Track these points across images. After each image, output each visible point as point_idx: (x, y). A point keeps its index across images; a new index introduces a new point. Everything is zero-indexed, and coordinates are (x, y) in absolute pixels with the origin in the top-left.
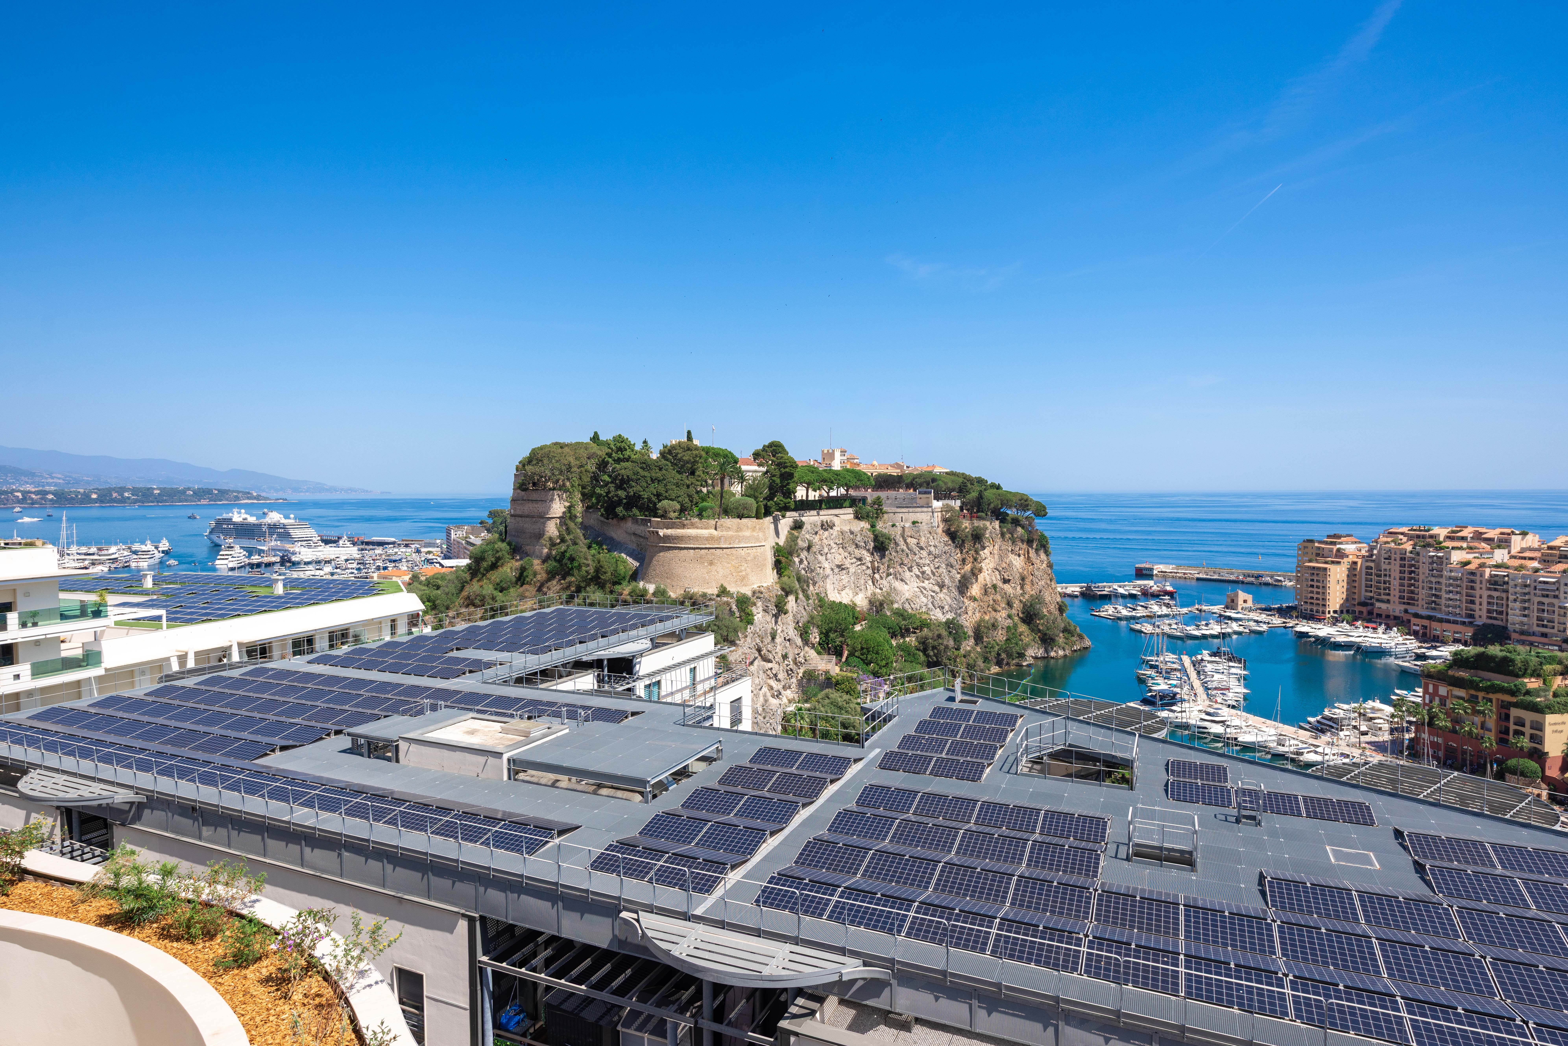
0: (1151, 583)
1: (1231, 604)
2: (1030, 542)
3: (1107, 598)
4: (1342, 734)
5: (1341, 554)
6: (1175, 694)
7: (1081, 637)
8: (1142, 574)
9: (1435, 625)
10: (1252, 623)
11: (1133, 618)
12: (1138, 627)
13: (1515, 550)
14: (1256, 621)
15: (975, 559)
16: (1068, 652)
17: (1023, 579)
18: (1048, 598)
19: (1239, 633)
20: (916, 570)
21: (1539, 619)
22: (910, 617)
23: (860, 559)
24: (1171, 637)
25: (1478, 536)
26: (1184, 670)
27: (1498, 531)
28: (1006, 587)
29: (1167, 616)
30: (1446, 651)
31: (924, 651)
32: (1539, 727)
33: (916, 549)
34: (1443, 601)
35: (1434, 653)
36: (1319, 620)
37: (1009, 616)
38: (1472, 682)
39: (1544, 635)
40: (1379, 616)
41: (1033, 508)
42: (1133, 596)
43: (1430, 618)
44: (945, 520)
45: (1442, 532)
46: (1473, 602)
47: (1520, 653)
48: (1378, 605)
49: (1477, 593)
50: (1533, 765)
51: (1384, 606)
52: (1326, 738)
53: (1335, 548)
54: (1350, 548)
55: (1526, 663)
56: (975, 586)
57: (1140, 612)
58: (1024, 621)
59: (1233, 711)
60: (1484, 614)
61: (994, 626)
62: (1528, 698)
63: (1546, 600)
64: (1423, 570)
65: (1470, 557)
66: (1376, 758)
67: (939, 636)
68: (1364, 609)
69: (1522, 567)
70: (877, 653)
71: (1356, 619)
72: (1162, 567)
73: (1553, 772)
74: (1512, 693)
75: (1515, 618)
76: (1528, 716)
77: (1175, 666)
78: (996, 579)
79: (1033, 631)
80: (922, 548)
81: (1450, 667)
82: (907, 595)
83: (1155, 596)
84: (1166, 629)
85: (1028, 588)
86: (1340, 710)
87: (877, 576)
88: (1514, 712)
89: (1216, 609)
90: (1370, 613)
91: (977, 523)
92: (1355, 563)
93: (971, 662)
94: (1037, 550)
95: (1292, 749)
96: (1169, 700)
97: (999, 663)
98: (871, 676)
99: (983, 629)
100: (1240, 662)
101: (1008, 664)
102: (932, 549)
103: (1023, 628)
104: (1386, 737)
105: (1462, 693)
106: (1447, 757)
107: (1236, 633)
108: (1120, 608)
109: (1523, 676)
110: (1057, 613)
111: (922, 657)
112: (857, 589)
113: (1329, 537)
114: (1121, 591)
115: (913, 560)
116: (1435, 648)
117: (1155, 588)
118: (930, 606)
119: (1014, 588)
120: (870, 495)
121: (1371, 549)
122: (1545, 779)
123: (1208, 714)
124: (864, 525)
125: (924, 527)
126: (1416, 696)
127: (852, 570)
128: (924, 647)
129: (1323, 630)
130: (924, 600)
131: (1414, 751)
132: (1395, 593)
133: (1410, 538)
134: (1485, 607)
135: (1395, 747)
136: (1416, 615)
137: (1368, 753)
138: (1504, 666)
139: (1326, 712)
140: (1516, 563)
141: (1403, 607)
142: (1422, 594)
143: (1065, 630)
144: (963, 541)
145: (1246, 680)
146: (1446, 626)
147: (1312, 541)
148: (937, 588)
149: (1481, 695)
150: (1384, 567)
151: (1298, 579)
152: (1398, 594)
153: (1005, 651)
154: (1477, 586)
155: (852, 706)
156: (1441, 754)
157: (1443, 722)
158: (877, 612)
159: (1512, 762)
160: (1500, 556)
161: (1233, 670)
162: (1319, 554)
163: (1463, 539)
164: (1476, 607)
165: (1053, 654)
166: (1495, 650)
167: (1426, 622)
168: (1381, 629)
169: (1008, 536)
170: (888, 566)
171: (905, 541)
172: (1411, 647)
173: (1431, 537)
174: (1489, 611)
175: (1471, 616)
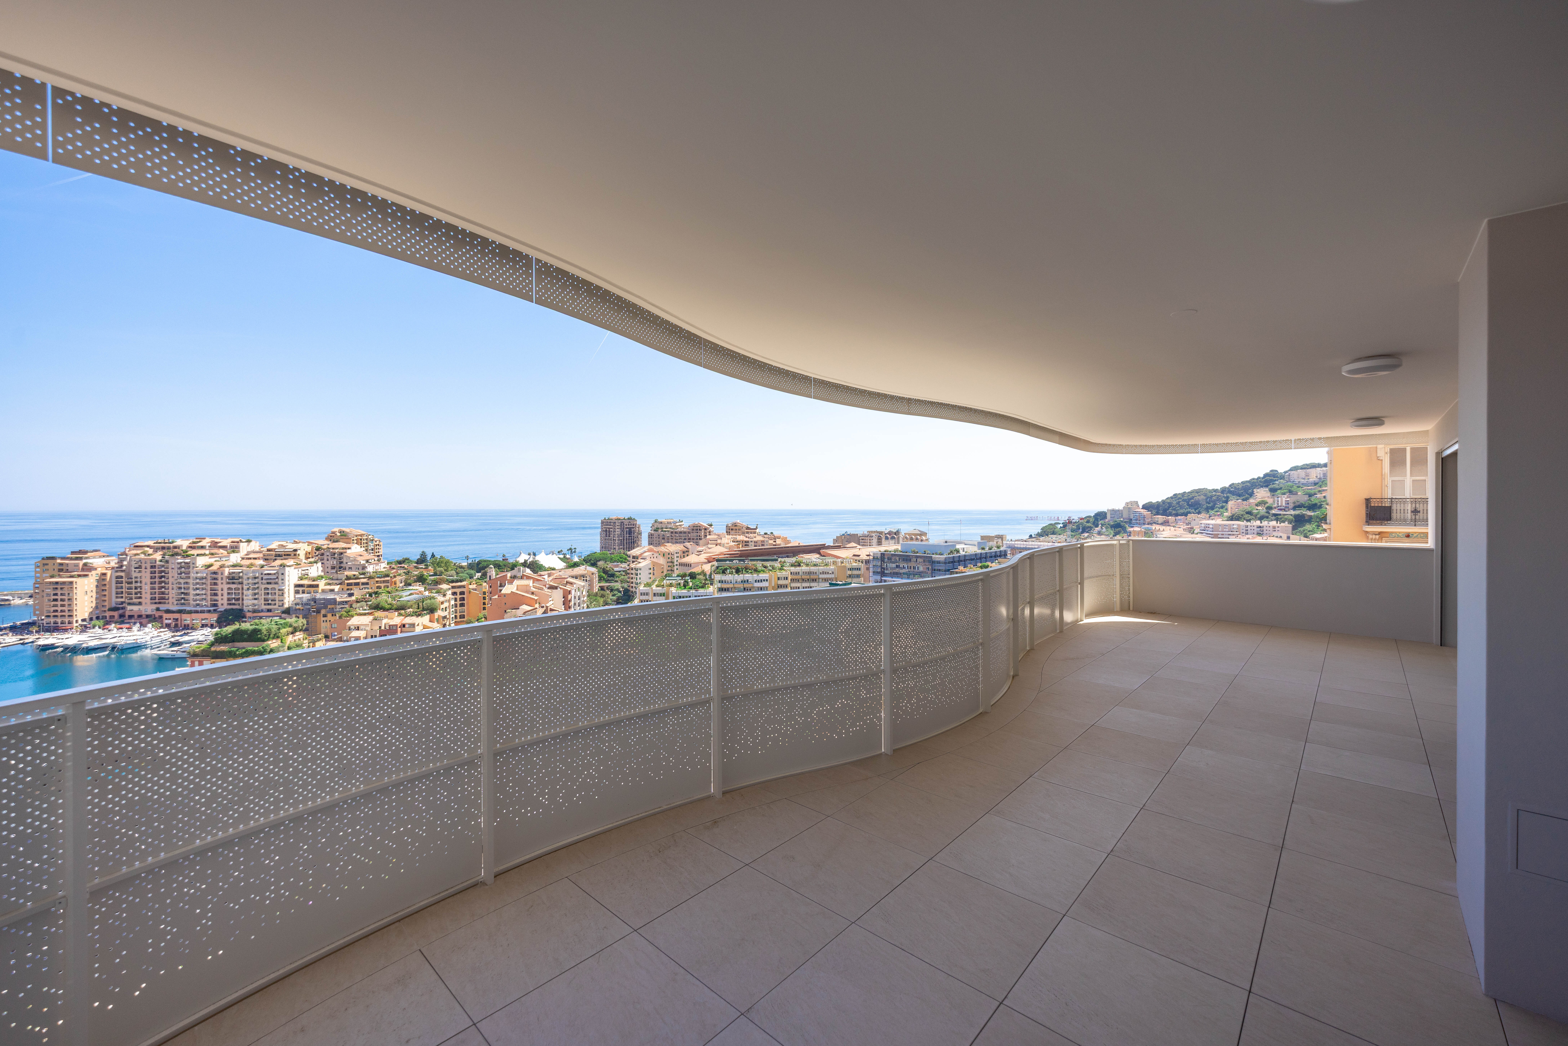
5: (88, 568)
9: (184, 616)
13: (244, 554)
21: (266, 600)
25: (214, 545)
27: (230, 540)
30: (197, 635)
34: (191, 597)
35: (186, 638)
36: (65, 630)
38: (230, 652)
39: (269, 611)
40: (131, 617)
43: (180, 612)
45: (184, 544)
46: (216, 595)
47: (260, 625)
48: (129, 608)
49: (219, 587)
51: (135, 608)
53: (81, 563)
54: (97, 562)
55: (268, 630)
60: (225, 602)
63: (270, 586)
64: (173, 575)
65: (212, 560)
68: (116, 614)
69: (250, 565)
71: (108, 623)
75: (248, 602)
81: (211, 645)
90: (122, 616)
92: (104, 574)
109: (268, 640)
113: (73, 553)
116: (185, 634)
121: (121, 561)
129: (72, 639)
132: (146, 596)
133: (157, 549)
134: (226, 597)
136: (168, 611)
138: (253, 636)
140: (248, 562)
141: (154, 607)
142: (172, 594)
146: (194, 615)
147: (53, 558)
150: (134, 575)
151: (36, 596)
152: (149, 596)
154: (219, 582)
160: (235, 558)
162: (63, 570)
163: (202, 547)
164: (219, 598)
166: (241, 626)
167: (177, 616)
168: (136, 628)
172: (166, 637)
173: (175, 547)
174: (229, 599)
175: (215, 605)
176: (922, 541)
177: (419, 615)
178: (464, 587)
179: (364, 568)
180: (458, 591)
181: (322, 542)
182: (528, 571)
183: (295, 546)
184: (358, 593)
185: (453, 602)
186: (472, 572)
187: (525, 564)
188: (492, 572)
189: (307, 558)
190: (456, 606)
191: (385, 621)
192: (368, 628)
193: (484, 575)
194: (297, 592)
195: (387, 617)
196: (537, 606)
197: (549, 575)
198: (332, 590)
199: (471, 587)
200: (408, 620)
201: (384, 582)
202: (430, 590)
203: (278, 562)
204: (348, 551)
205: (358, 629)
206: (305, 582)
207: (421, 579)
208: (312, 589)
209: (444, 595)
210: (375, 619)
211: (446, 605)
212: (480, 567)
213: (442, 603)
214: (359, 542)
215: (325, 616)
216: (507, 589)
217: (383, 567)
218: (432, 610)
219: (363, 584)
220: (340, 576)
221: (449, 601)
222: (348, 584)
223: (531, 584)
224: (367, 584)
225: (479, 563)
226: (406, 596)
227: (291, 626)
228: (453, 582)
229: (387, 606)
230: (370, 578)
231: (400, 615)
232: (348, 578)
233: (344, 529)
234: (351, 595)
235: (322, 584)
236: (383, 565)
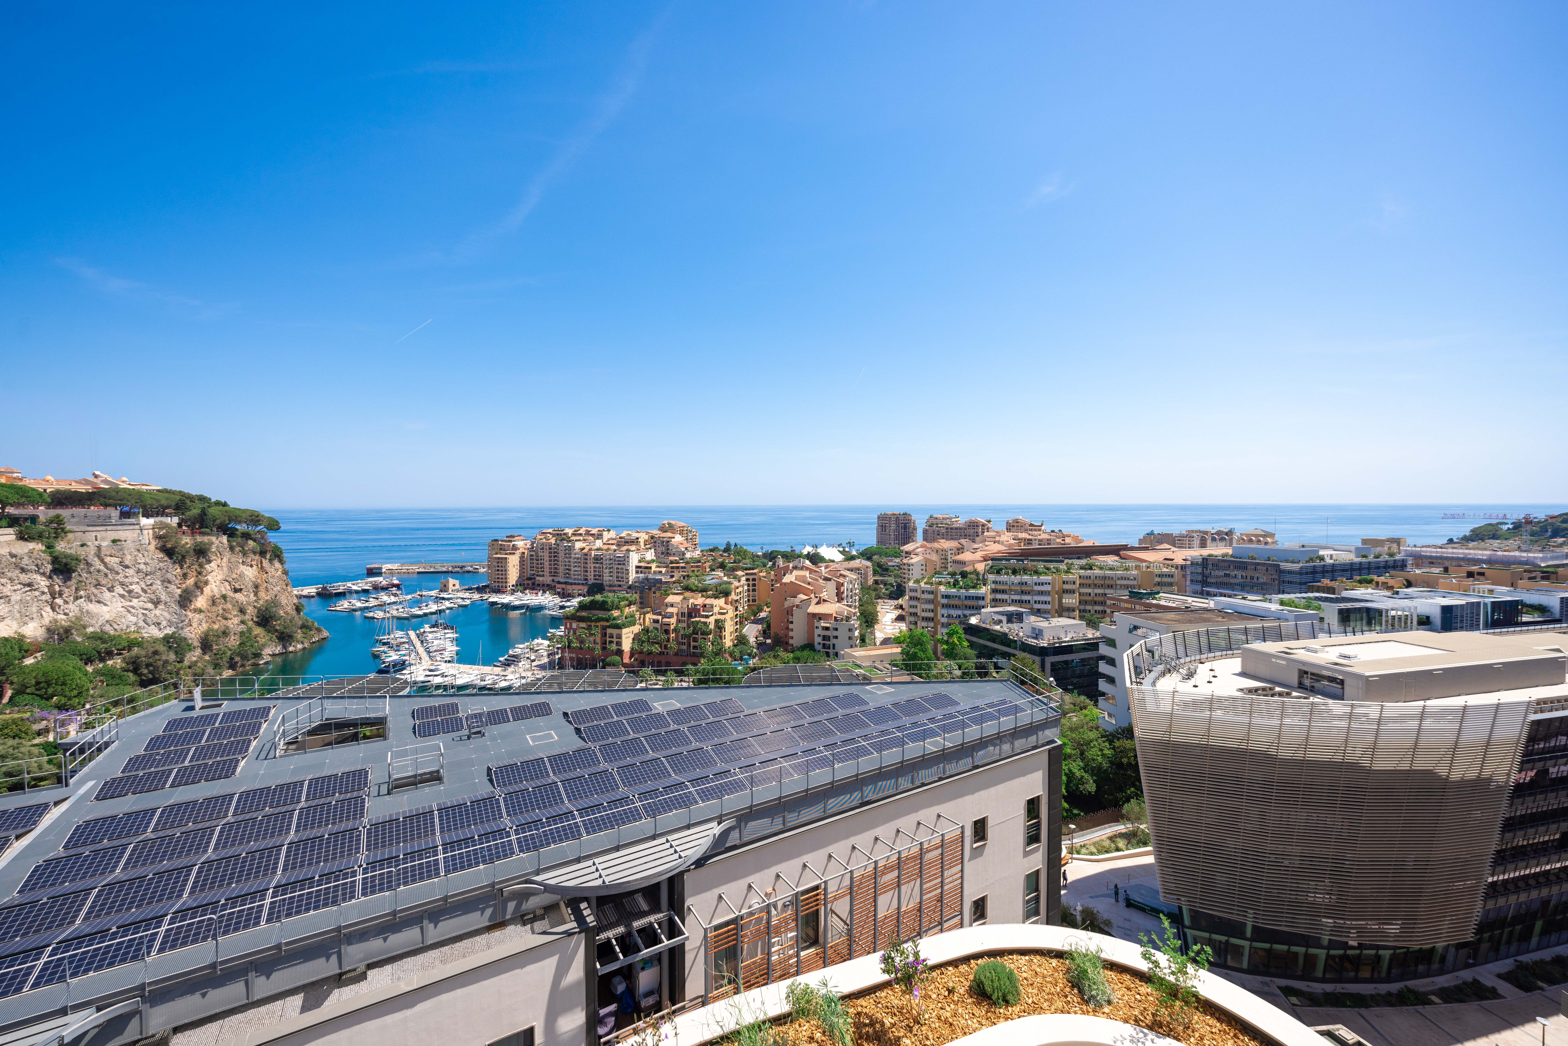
0: (380, 579)
1: (444, 589)
2: (262, 553)
3: (342, 595)
4: (520, 664)
5: (515, 548)
6: (404, 661)
7: (319, 630)
8: (371, 573)
9: (569, 587)
10: (459, 600)
11: (367, 608)
12: (371, 614)
13: (605, 540)
14: (462, 598)
15: (200, 573)
16: (306, 645)
17: (257, 587)
18: (284, 600)
19: (451, 608)
20: (119, 590)
21: (617, 577)
22: (112, 639)
23: (29, 585)
24: (399, 618)
25: (587, 533)
26: (410, 642)
27: (596, 529)
28: (238, 596)
29: (394, 603)
30: (575, 602)
31: (136, 671)
32: (619, 637)
33: (119, 569)
34: (572, 572)
35: (569, 604)
36: (504, 592)
37: (243, 622)
38: (588, 617)
39: (620, 586)
40: (539, 585)
41: (265, 522)
42: (366, 591)
43: (566, 583)
44: (158, 537)
45: (569, 532)
46: (587, 571)
47: (610, 597)
48: (538, 578)
49: (589, 565)
50: (618, 658)
51: (541, 579)
52: (511, 669)
53: (511, 544)
54: (520, 544)
55: (613, 602)
56: (200, 599)
57: (373, 602)
58: (258, 624)
59: (449, 665)
60: (592, 577)
61: (225, 633)
62: (615, 622)
63: (620, 567)
64: (561, 554)
65: (584, 545)
66: (540, 674)
67: (156, 653)
68: (530, 582)
69: (608, 549)
70: (64, 684)
71: (525, 589)
72: (389, 566)
73: (626, 660)
74: (607, 620)
75: (607, 578)
76: (614, 632)
77: (403, 640)
78: (226, 589)
79: (269, 631)
80: (127, 567)
81: (577, 611)
82: (107, 617)
83: (384, 589)
84: (395, 613)
85: (262, 594)
86: (519, 649)
87: (59, 601)
88: (609, 631)
89: (433, 593)
90: (533, 584)
91: (199, 539)
92: (524, 553)
93: (199, 671)
94: (271, 561)
95: (490, 682)
96: (401, 665)
97: (232, 666)
98: (56, 711)
99: (211, 638)
100: (452, 628)
101: (243, 666)
102: (142, 566)
103: (258, 631)
104: (545, 660)
105: (583, 625)
106: (578, 665)
107: (448, 608)
108: (354, 601)
109: (612, 610)
110: (294, 613)
111: (132, 677)
112: (25, 618)
113: (507, 537)
114: (355, 588)
115: (114, 580)
116: (569, 601)
117: (384, 583)
118: (141, 624)
119: (248, 596)
120: (43, 513)
121: (533, 544)
122: (624, 665)
123: (431, 671)
124: (37, 546)
125: (130, 546)
126: (560, 632)
127: (16, 597)
128: (135, 666)
129: (507, 599)
130: (134, 619)
131: (561, 665)
132: (547, 570)
133: (554, 535)
134: (592, 573)
135: (551, 665)
136: (559, 583)
137: (536, 672)
138: (603, 606)
139: (511, 652)
140: (606, 547)
141: (551, 578)
142: (561, 569)
143: (304, 626)
144: (183, 557)
145: (457, 641)
146: (573, 587)
147: (497, 540)
148: (150, 606)
149: (593, 624)
150: (540, 554)
151: (489, 567)
152: (548, 571)
153: (239, 654)
154: (588, 561)
155: (23, 750)
156: (575, 663)
157: (575, 644)
158: (61, 639)
159: (609, 659)
160: (599, 543)
161: (448, 636)
162: (502, 549)
163: (579, 535)
164: (589, 574)
165: (291, 649)
166: (598, 597)
167: (564, 586)
168: (540, 593)
169: (237, 549)
170: (77, 589)
171: (102, 561)
172: (557, 602)
173: (563, 534)
174: (595, 576)
175: (586, 580)
176: (1266, 543)
177: (716, 597)
178: (755, 574)
179: (684, 554)
180: (751, 577)
181: (656, 532)
182: (807, 563)
183: (635, 535)
184: (677, 575)
185: (746, 588)
186: (766, 561)
187: (809, 557)
188: (781, 562)
189: (645, 545)
190: (749, 590)
191: (691, 601)
192: (679, 606)
193: (774, 564)
194: (637, 572)
195: (693, 597)
196: (812, 596)
197: (826, 567)
198: (661, 572)
199: (761, 574)
200: (709, 601)
201: (697, 566)
202: (728, 576)
203: (625, 548)
204: (673, 540)
205: (672, 606)
206: (643, 564)
207: (722, 566)
208: (647, 570)
209: (739, 581)
210: (684, 599)
211: (740, 589)
212: (771, 556)
213: (737, 588)
214: (681, 533)
215: (654, 593)
216: (787, 579)
217: (697, 554)
218: (726, 594)
219: (682, 568)
220: (666, 561)
221: (743, 586)
222: (672, 568)
223: (808, 575)
224: (684, 568)
225: (772, 552)
226: (709, 581)
227: (627, 600)
228: (746, 569)
229: (694, 588)
230: (687, 563)
231: (703, 596)
232: (672, 562)
233: (673, 522)
234: (672, 577)
235: (654, 566)
236: (698, 552)
